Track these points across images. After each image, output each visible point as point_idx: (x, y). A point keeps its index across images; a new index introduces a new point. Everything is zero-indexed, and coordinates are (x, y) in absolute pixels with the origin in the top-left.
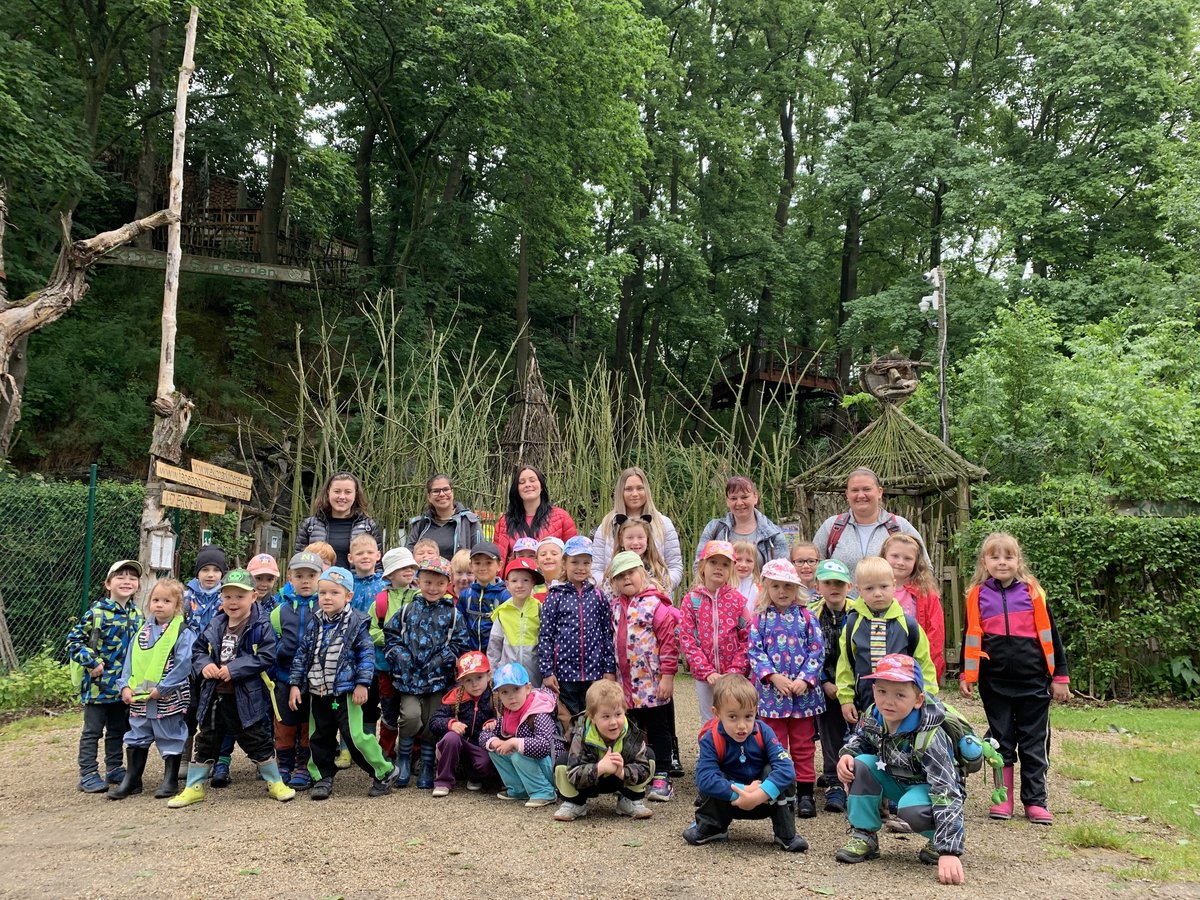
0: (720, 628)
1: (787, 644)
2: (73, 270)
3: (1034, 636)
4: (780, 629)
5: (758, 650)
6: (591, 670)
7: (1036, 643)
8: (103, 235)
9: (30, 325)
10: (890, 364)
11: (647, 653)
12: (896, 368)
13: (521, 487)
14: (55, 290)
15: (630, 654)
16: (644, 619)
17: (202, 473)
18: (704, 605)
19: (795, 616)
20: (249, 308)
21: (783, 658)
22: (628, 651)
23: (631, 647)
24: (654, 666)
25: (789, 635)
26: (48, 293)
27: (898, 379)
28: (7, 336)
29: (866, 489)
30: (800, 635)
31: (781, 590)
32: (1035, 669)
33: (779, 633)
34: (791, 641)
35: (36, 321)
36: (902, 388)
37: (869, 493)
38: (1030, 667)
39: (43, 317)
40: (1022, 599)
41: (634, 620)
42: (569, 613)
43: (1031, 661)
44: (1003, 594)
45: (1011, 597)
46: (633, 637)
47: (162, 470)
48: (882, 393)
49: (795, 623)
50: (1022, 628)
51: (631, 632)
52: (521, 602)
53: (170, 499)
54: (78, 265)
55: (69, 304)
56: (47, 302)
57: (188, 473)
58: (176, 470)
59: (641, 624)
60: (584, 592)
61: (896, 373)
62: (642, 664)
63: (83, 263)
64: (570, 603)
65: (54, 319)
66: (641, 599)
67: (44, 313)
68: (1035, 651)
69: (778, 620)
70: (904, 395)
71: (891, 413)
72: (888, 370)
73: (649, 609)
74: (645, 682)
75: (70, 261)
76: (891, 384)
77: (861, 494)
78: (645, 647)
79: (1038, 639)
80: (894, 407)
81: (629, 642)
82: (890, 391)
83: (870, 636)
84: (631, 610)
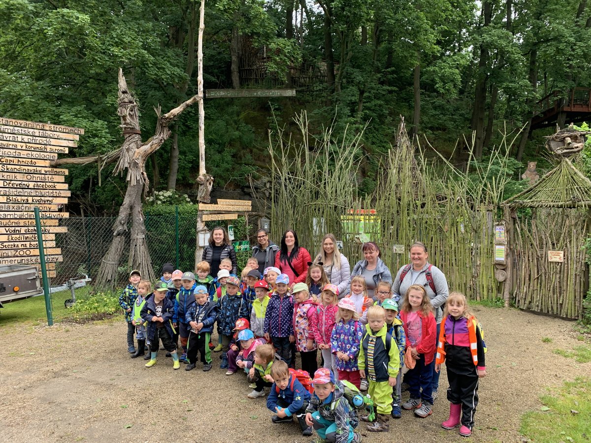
0: (325, 324)
1: (344, 339)
2: (163, 127)
3: (467, 345)
4: (342, 331)
5: (334, 339)
6: (283, 333)
7: (468, 349)
8: (172, 111)
9: (149, 152)
10: (566, 134)
11: (304, 329)
12: (570, 137)
13: (286, 239)
14: (157, 136)
15: (297, 329)
16: (302, 314)
17: (223, 204)
18: (321, 313)
19: (350, 325)
20: (277, 107)
21: (342, 345)
22: (296, 327)
23: (297, 326)
24: (307, 335)
25: (345, 335)
26: (155, 138)
27: (569, 143)
28: (142, 157)
29: (419, 254)
30: (350, 335)
31: (345, 312)
32: (467, 362)
33: (342, 333)
34: (346, 338)
35: (152, 150)
36: (573, 148)
37: (420, 256)
38: (464, 361)
39: (154, 148)
40: (462, 327)
41: (298, 314)
42: (276, 308)
43: (465, 358)
44: (454, 324)
45: (458, 326)
46: (297, 322)
47: (202, 207)
48: (559, 152)
49: (349, 329)
50: (460, 342)
51: (297, 319)
52: (261, 300)
53: (206, 218)
54: (164, 125)
55: (163, 141)
56: (155, 142)
57: (216, 205)
58: (210, 205)
59: (301, 316)
60: (283, 299)
61: (569, 140)
62: (301, 333)
63: (166, 124)
64: (277, 304)
65: (158, 148)
66: (303, 305)
67: (154, 147)
68: (467, 353)
69: (342, 327)
70: (574, 152)
71: (564, 163)
72: (564, 138)
73: (305, 310)
74: (303, 341)
75: (161, 124)
76: (566, 146)
77: (416, 256)
78: (303, 326)
79: (470, 347)
80: (567, 160)
81: (296, 324)
82: (565, 151)
83: (368, 343)
84: (298, 310)
